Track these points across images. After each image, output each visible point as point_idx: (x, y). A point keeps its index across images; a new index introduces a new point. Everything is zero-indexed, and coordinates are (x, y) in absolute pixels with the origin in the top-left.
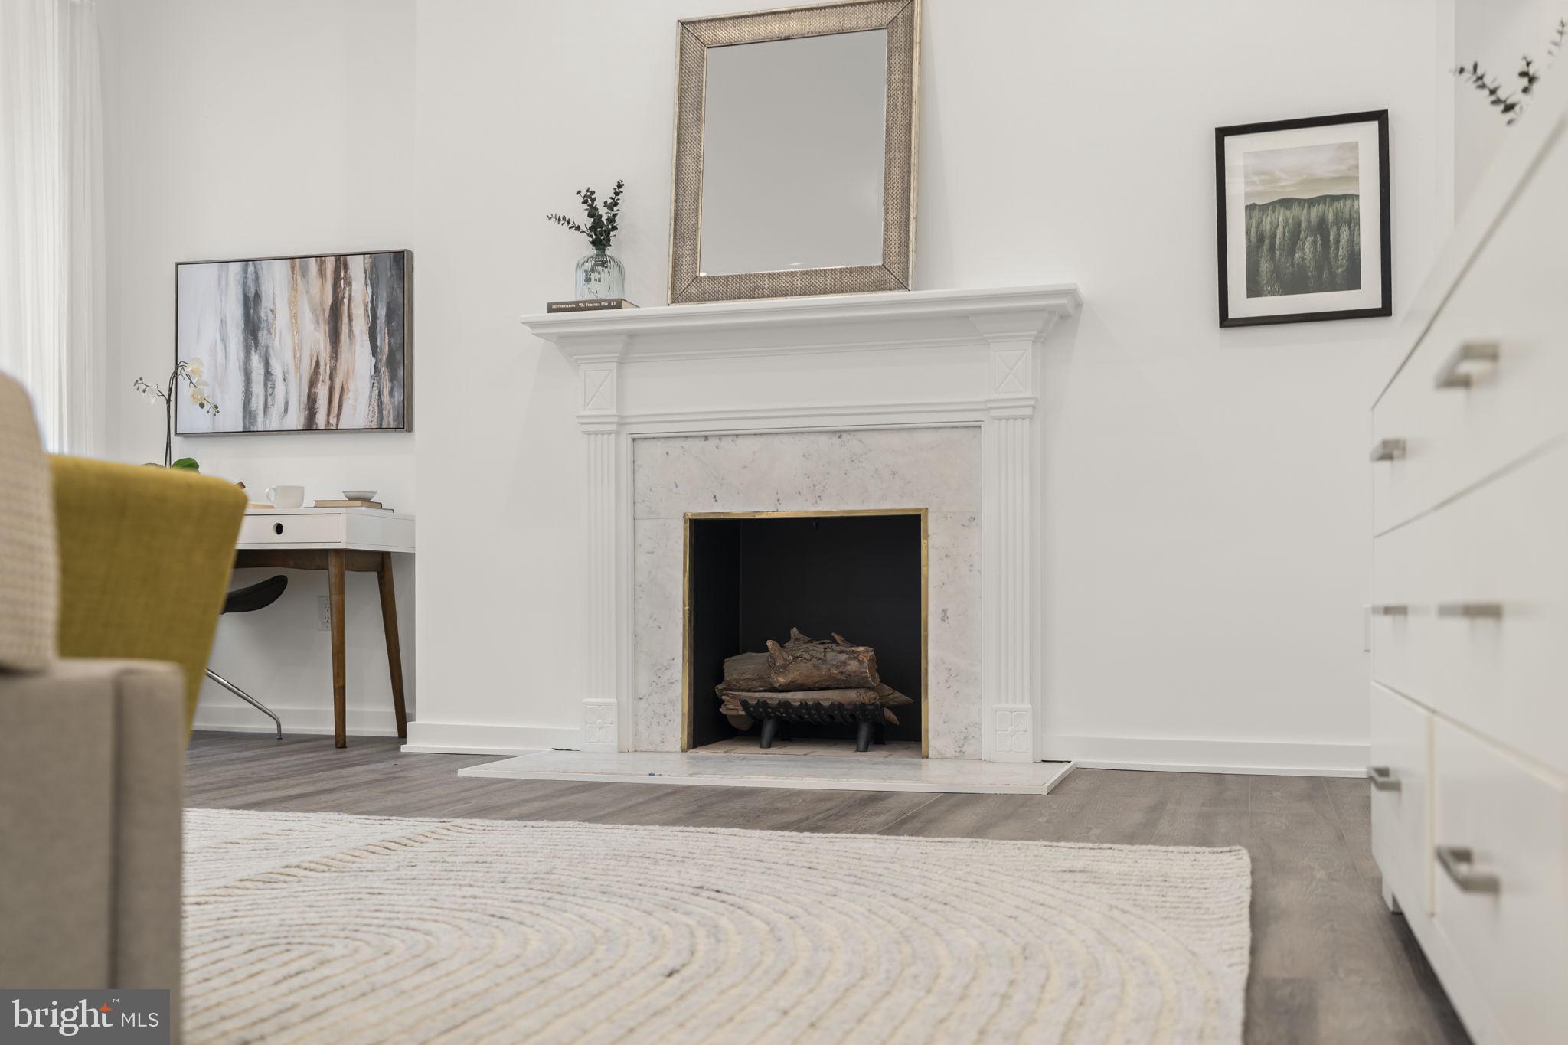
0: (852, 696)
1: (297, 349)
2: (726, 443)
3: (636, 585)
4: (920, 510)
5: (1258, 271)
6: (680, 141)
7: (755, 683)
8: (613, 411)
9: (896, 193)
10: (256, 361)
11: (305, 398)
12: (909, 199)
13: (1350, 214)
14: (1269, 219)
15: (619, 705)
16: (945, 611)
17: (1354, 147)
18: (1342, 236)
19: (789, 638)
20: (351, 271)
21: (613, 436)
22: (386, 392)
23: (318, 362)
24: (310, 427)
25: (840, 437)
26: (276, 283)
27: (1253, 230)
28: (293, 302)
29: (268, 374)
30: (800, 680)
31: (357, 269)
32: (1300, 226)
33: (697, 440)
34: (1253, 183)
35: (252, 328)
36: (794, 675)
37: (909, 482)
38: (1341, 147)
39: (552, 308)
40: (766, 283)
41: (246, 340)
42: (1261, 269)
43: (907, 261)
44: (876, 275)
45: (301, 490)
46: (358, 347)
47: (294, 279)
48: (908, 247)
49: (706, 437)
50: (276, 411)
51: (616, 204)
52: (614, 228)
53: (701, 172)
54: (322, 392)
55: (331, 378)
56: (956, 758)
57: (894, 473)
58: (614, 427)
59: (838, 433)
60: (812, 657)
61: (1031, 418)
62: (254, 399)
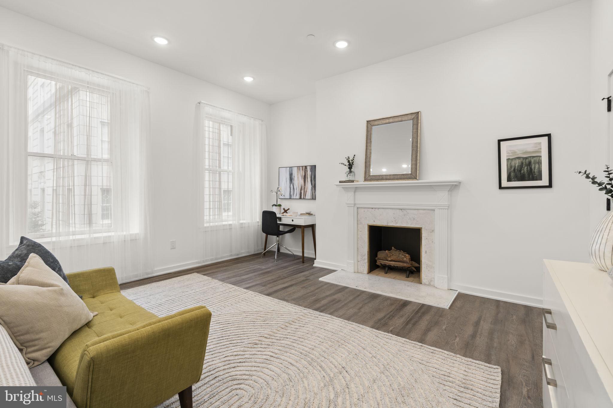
0: (405, 265)
1: (298, 183)
2: (376, 210)
3: (358, 238)
4: (420, 228)
5: (510, 176)
6: (367, 146)
7: (384, 259)
8: (353, 202)
9: (414, 157)
10: (292, 185)
11: (300, 193)
12: (417, 158)
13: (539, 161)
14: (513, 162)
15: (354, 263)
16: (426, 251)
17: (540, 143)
18: (536, 166)
19: (391, 249)
20: (308, 169)
21: (353, 207)
22: (314, 192)
23: (302, 186)
24: (300, 198)
25: (402, 210)
26: (295, 171)
27: (509, 165)
28: (298, 175)
29: (294, 188)
30: (394, 260)
31: (309, 168)
32: (523, 164)
33: (370, 209)
34: (509, 153)
35: (291, 179)
36: (392, 258)
37: (418, 221)
38: (536, 143)
39: (340, 182)
40: (385, 177)
41: (290, 182)
42: (511, 175)
43: (417, 173)
44: (409, 176)
45: (297, 212)
46: (309, 184)
47: (298, 171)
48: (417, 169)
49: (372, 208)
50: (295, 195)
51: (353, 160)
52: (353, 165)
53: (371, 153)
54: (303, 192)
55: (304, 189)
56: (429, 285)
57: (414, 219)
58: (353, 206)
59: (401, 209)
60: (396, 255)
61: (448, 209)
62: (291, 193)
